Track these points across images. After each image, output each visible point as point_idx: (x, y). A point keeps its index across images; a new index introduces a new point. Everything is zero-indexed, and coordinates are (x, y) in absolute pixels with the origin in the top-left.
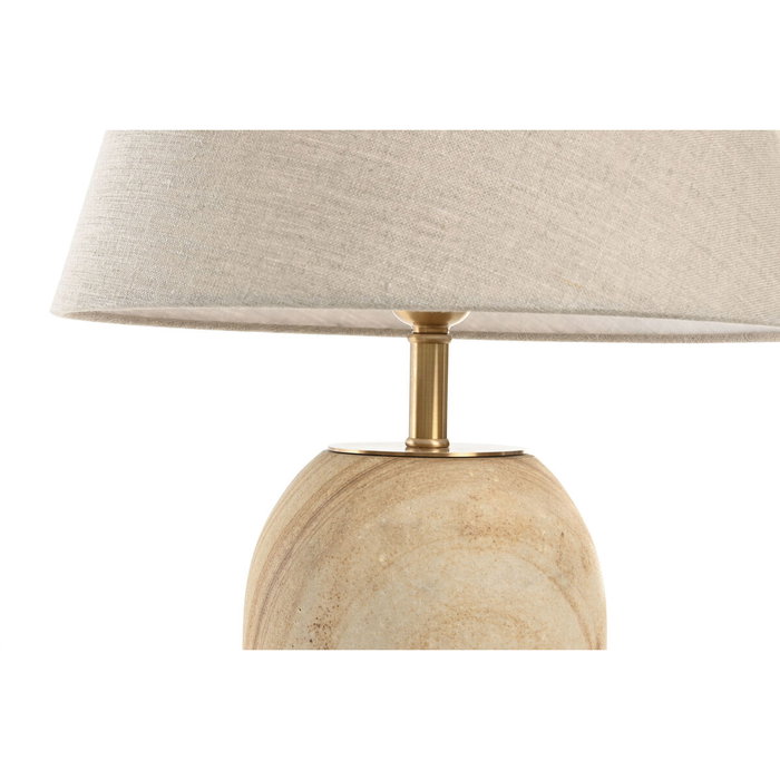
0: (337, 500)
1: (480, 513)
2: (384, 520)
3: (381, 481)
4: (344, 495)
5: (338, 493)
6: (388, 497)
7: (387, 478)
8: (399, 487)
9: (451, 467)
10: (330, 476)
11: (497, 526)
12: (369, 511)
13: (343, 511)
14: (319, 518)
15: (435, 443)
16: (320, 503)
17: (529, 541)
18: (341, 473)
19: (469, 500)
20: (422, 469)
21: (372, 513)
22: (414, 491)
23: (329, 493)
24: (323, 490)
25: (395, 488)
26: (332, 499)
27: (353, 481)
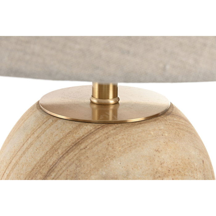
0: (67, 158)
1: (162, 162)
2: (104, 173)
3: (96, 144)
4: (72, 154)
5: (67, 152)
6: (104, 156)
7: (101, 142)
8: (110, 149)
9: (140, 130)
10: (57, 139)
11: (173, 168)
12: (93, 167)
13: (73, 166)
14: (56, 170)
15: (112, 102)
16: (54, 158)
17: (190, 174)
18: (65, 137)
19: (155, 153)
20: (122, 134)
21: (95, 168)
22: (120, 151)
23: (60, 151)
24: (54, 149)
25: (107, 149)
26: (63, 157)
27: (77, 144)
